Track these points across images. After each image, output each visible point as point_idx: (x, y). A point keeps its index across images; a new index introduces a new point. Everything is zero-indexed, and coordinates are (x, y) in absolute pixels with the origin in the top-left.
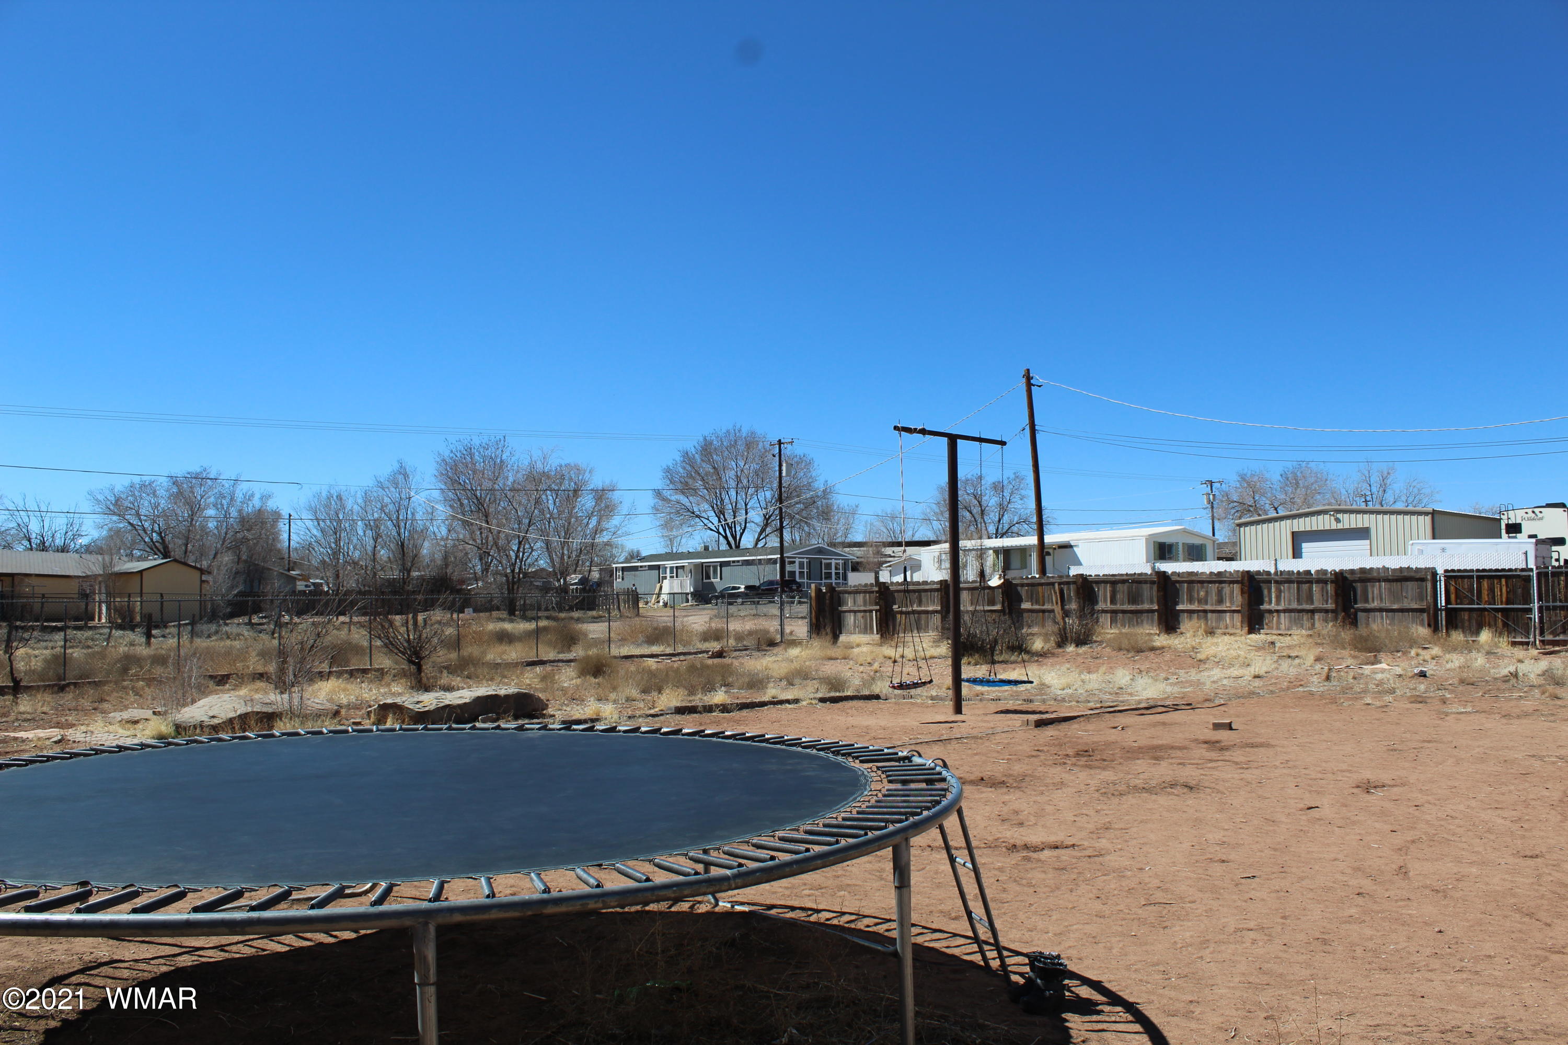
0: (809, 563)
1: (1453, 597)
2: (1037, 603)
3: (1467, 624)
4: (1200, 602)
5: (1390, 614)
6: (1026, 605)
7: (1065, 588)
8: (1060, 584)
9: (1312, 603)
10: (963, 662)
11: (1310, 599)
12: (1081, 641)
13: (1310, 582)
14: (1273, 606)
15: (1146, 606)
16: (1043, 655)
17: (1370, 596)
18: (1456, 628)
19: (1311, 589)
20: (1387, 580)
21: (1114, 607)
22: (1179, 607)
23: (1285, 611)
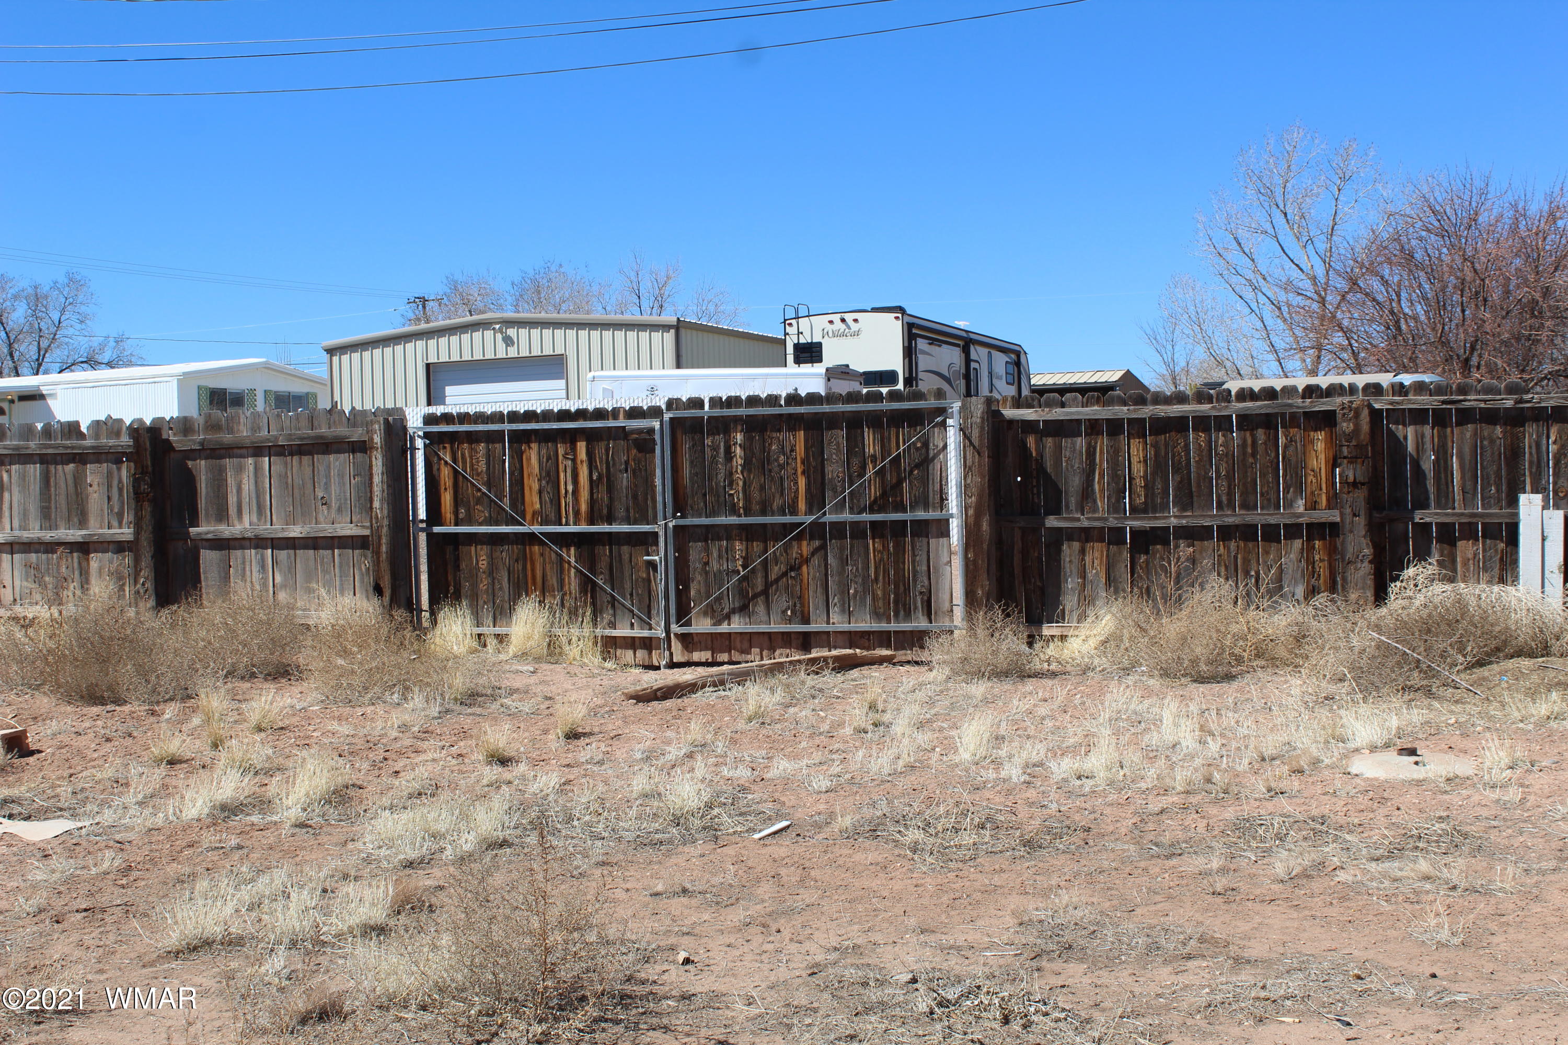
1: (447, 499)
3: (483, 585)
5: (283, 555)
9: (81, 520)
11: (77, 510)
17: (232, 499)
18: (457, 597)
19: (79, 480)
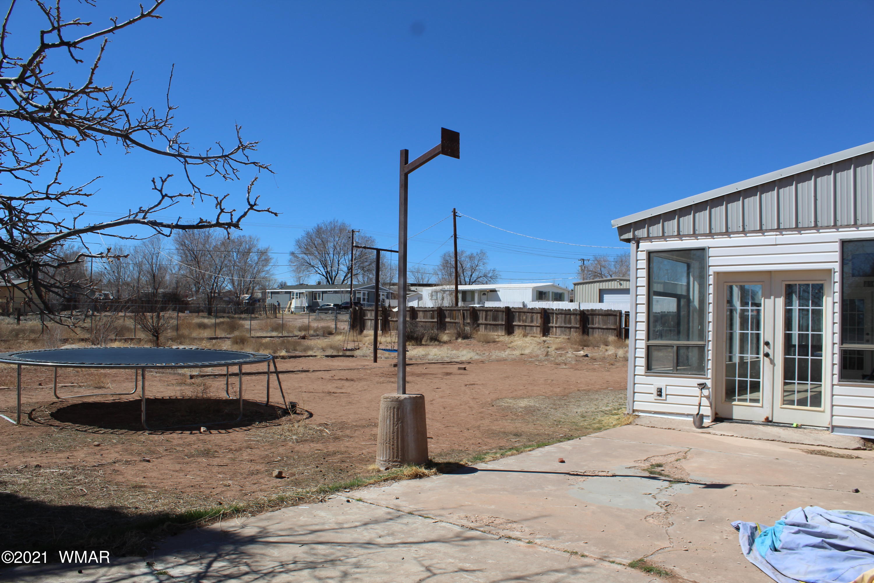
0: (368, 294)
1: (627, 324)
2: (453, 319)
4: (523, 321)
5: (602, 330)
6: (448, 320)
7: (465, 312)
8: (463, 310)
9: (570, 324)
10: (407, 344)
11: (570, 322)
12: (466, 337)
13: (570, 314)
14: (554, 325)
15: (500, 322)
16: (445, 343)
17: (595, 322)
19: (570, 318)
20: (602, 315)
21: (486, 322)
22: (514, 323)
23: (559, 327)
